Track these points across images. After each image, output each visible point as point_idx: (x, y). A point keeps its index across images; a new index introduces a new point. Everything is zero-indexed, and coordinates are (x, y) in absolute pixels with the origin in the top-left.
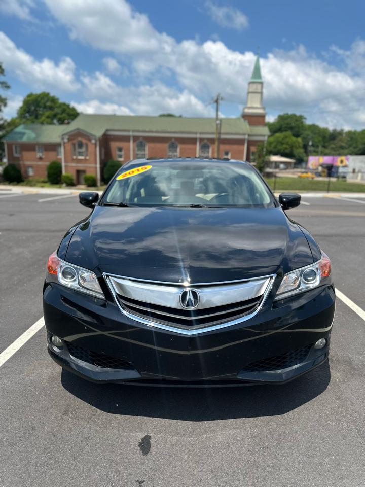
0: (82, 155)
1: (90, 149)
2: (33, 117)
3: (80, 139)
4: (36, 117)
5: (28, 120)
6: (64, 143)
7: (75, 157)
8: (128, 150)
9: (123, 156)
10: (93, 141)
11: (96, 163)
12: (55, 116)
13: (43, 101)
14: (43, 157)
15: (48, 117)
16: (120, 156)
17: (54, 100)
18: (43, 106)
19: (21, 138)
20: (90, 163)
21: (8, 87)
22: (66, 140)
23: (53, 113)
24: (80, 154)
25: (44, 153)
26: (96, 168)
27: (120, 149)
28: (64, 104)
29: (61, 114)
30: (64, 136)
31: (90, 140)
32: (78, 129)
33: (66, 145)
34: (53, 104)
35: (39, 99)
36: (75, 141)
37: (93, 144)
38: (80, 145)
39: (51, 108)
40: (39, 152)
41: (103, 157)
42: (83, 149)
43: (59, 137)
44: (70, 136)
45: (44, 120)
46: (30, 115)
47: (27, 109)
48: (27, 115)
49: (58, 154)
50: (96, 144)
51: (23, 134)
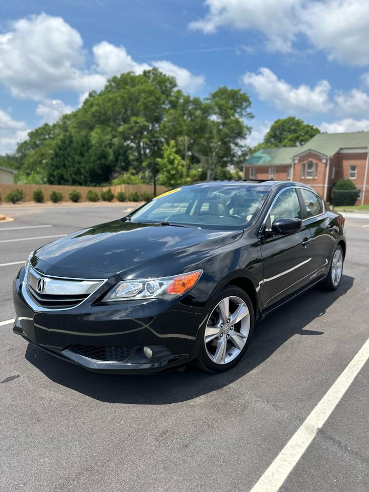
0: (311, 176)
1: (319, 169)
2: (278, 141)
3: (310, 159)
4: (280, 142)
5: (272, 144)
6: (295, 164)
7: (303, 178)
8: (364, 168)
9: (356, 175)
10: (324, 161)
11: (324, 183)
12: (297, 138)
13: (288, 126)
14: (274, 178)
15: (290, 140)
16: (353, 175)
17: (298, 123)
18: (288, 130)
19: (258, 162)
20: (318, 183)
21: (252, 117)
22: (296, 162)
23: (296, 135)
24: (309, 174)
25: (276, 174)
26: (324, 187)
27: (353, 168)
28: (308, 126)
29: (304, 136)
30: (295, 158)
31: (321, 160)
32: (310, 150)
33: (296, 166)
34: (297, 128)
35: (285, 124)
36: (306, 162)
37: (323, 163)
38: (310, 165)
39: (295, 131)
40: (271, 174)
41: (333, 177)
42: (313, 170)
43: (291, 158)
44: (300, 157)
45: (287, 143)
46: (275, 140)
47: (273, 134)
48: (272, 140)
49: (288, 176)
50: (326, 164)
51: (260, 158)
